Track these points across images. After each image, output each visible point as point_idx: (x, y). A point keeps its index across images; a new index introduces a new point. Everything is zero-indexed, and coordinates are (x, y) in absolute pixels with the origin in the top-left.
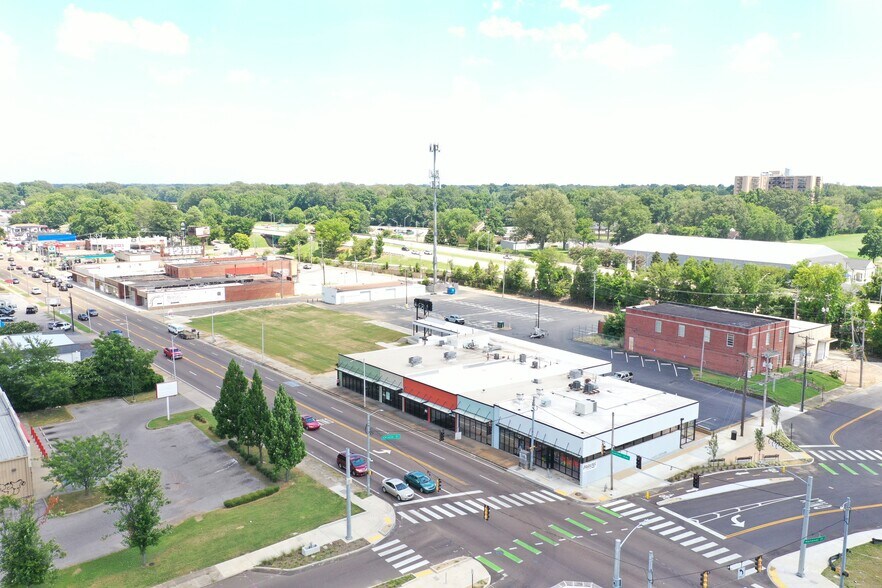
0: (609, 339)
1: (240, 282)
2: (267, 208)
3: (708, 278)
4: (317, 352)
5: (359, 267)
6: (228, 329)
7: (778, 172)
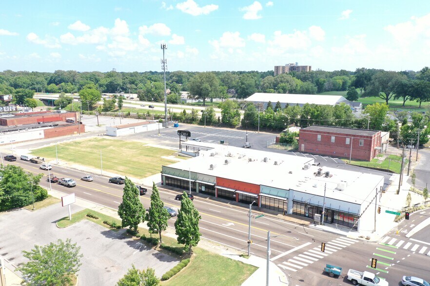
0: (286, 146)
1: (50, 126)
2: (34, 84)
3: (319, 112)
4: (130, 165)
5: (111, 115)
6: (61, 155)
7: (293, 64)
